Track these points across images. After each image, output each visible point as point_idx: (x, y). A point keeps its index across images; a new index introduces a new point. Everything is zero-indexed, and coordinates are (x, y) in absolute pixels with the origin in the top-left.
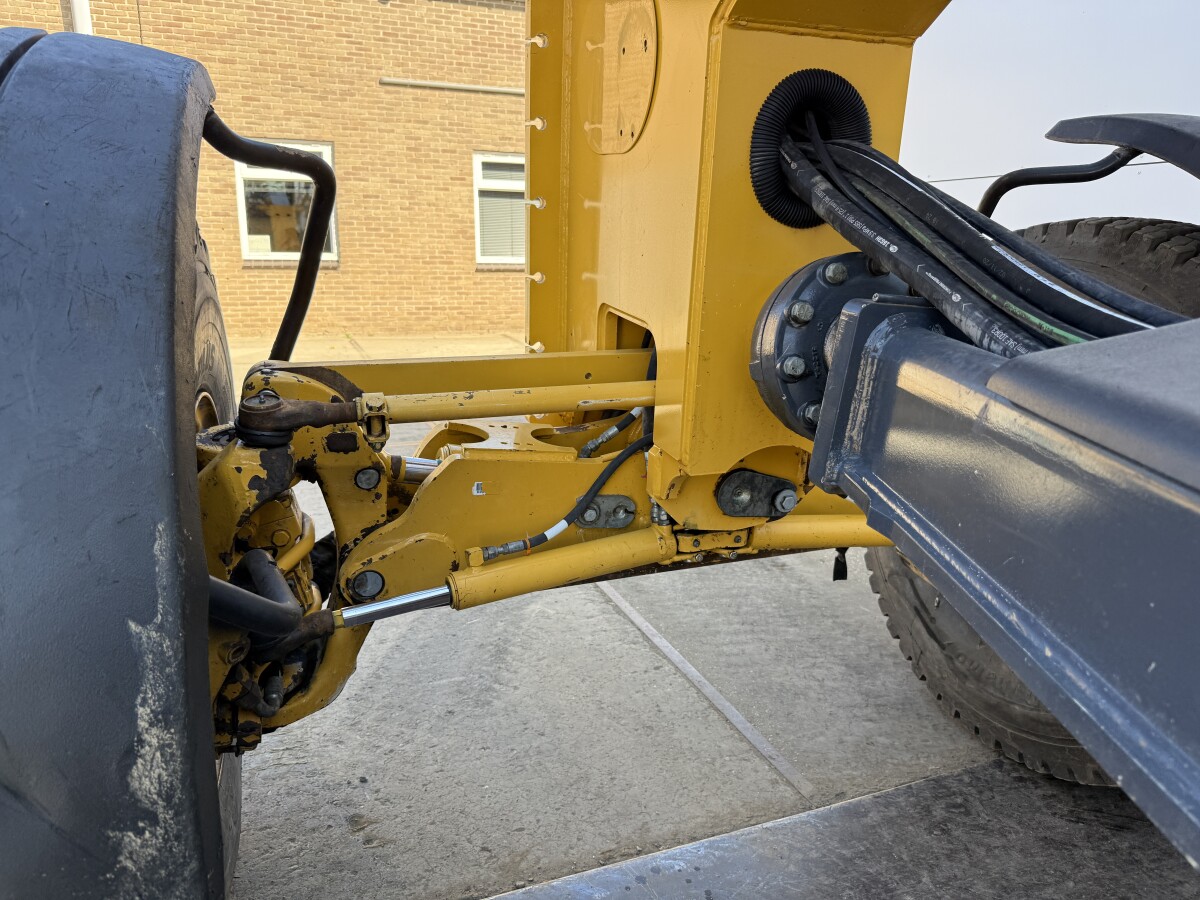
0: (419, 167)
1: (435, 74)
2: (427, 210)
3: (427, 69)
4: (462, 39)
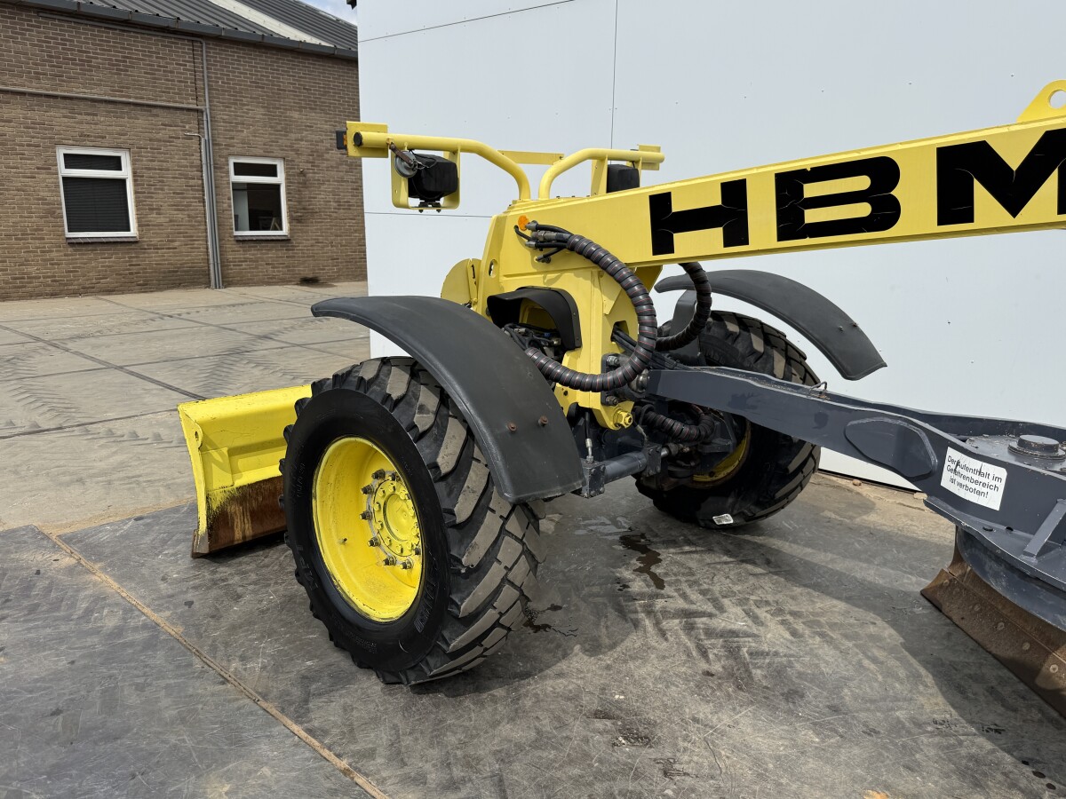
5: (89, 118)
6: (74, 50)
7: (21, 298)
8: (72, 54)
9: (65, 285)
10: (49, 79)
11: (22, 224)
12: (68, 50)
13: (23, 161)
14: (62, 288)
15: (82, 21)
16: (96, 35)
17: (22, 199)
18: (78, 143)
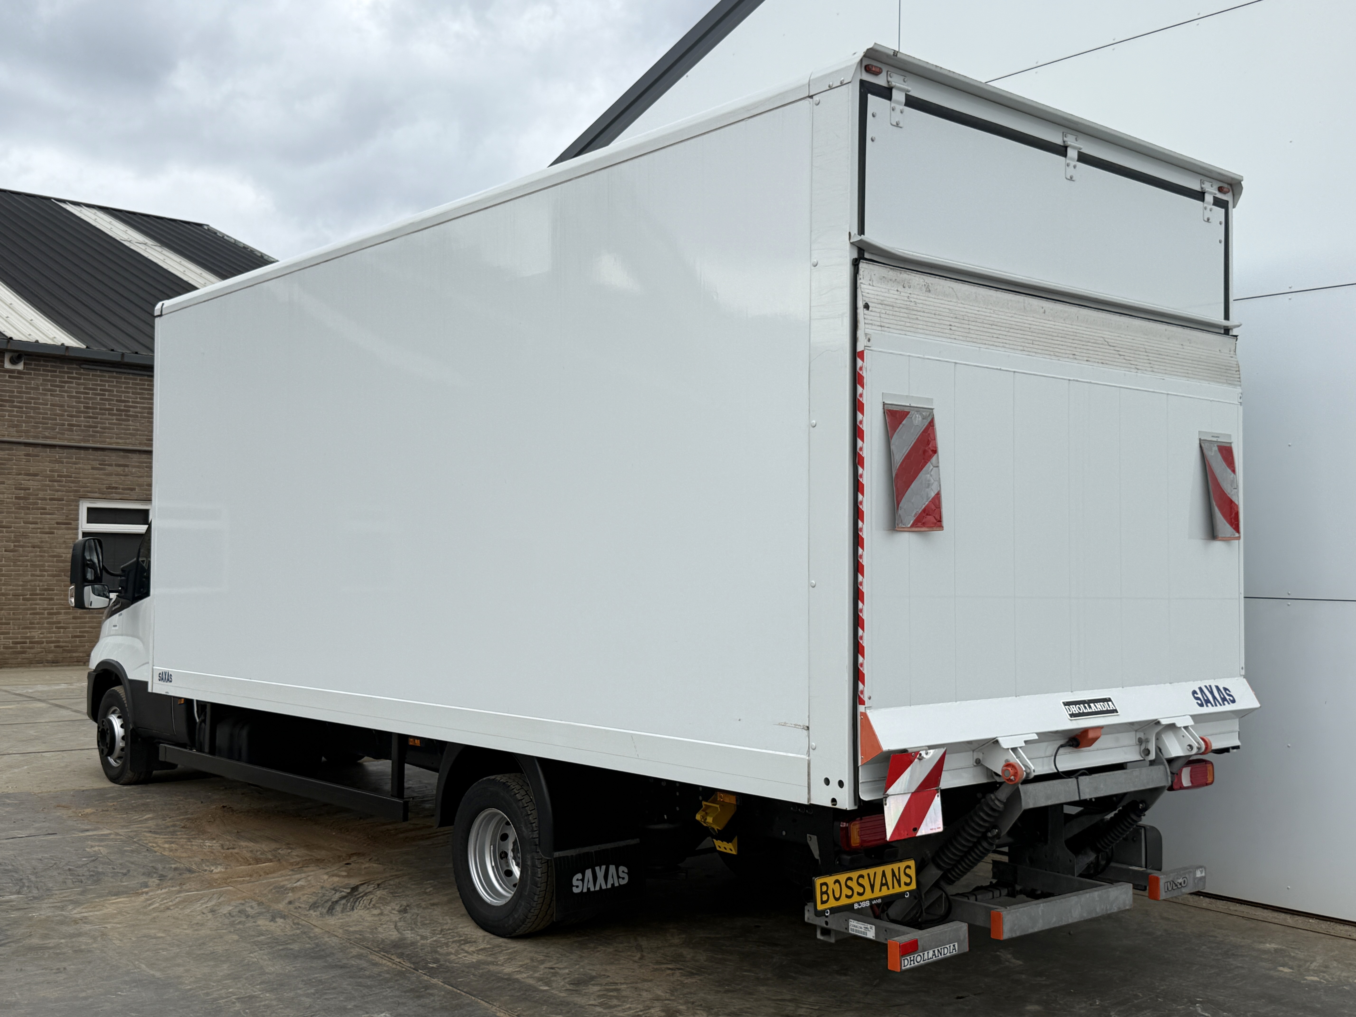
0: (27, 514)
1: (47, 434)
2: (32, 552)
3: (40, 429)
4: (74, 404)
5: (119, 469)
6: (113, 400)
7: (20, 665)
8: (109, 404)
9: (70, 651)
10: (82, 431)
11: (33, 583)
12: (106, 400)
13: (43, 516)
14: (65, 655)
15: (125, 371)
16: (137, 384)
17: (36, 556)
18: (104, 496)
